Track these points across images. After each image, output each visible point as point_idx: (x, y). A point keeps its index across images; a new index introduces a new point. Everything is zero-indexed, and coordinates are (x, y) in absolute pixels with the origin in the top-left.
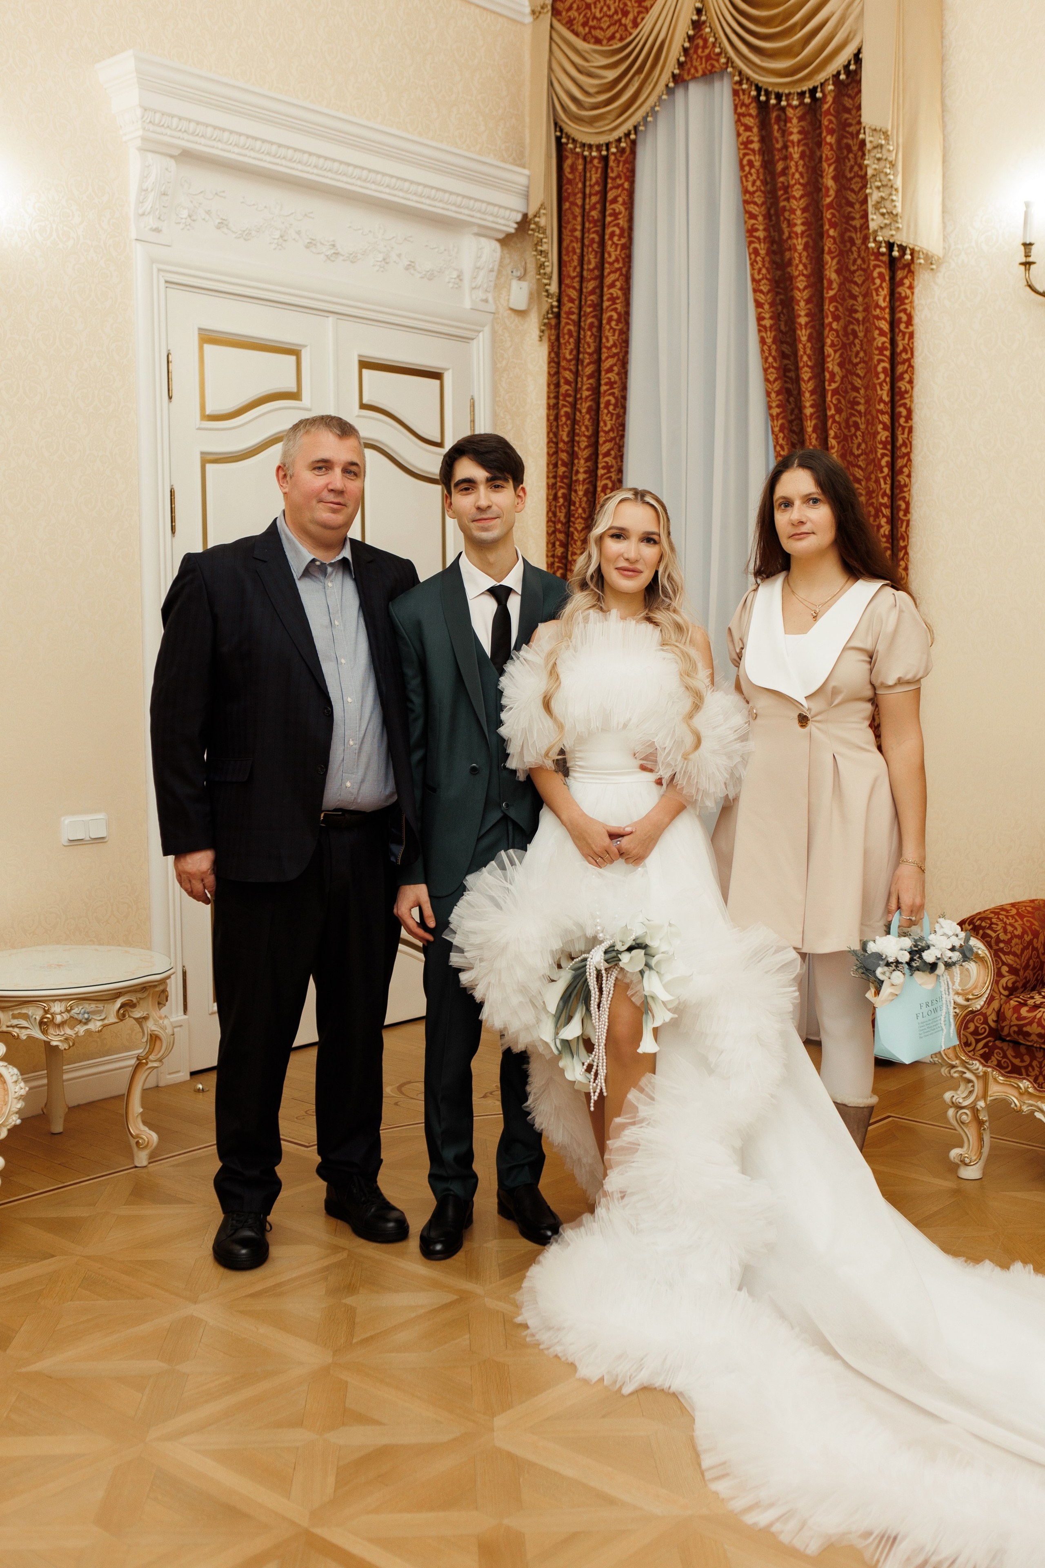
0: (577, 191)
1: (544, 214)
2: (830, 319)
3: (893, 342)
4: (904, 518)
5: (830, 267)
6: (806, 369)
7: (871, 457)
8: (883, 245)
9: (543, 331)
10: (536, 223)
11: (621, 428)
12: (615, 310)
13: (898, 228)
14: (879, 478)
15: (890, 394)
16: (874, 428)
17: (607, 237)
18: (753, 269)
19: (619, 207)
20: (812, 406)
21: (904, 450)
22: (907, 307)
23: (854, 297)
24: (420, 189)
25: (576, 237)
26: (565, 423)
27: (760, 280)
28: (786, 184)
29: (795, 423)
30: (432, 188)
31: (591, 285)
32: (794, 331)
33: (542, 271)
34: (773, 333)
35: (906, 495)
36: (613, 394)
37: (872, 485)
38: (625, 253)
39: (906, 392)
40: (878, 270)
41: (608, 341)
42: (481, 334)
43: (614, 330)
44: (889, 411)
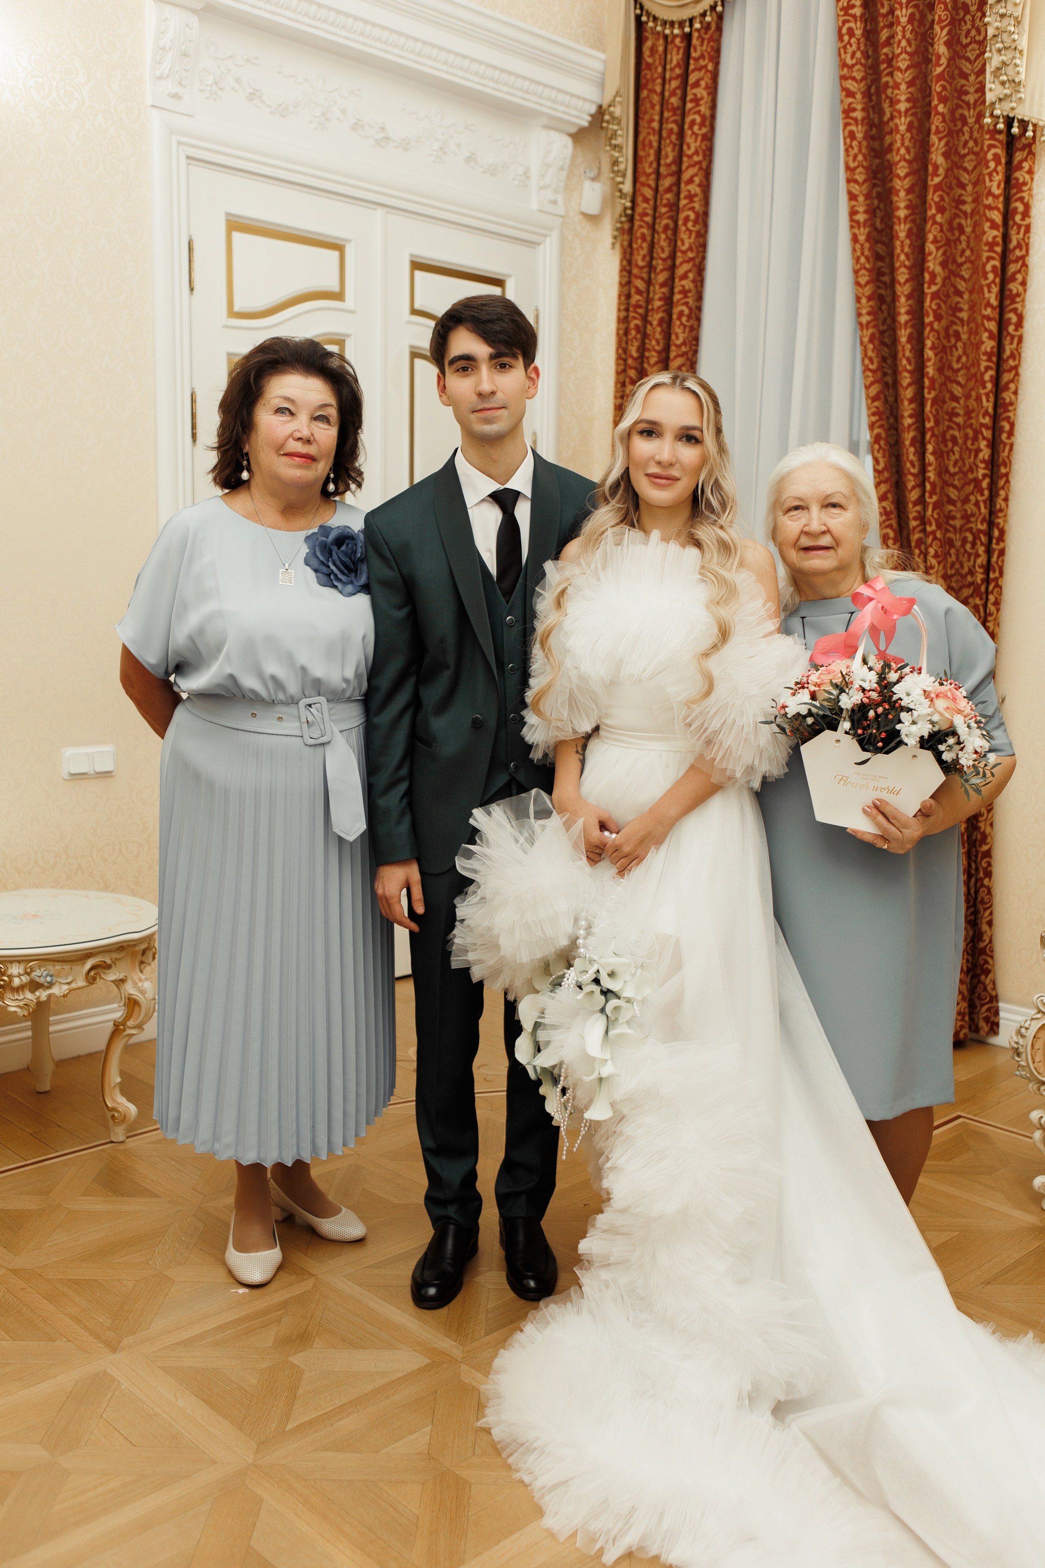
0: (656, 76)
1: (619, 102)
2: (934, 211)
3: (1006, 238)
4: (1007, 441)
5: (937, 150)
6: (903, 270)
7: (973, 371)
8: (1001, 120)
9: (615, 238)
10: (611, 114)
11: (694, 343)
12: (693, 209)
13: (1020, 99)
14: (981, 395)
15: (999, 297)
16: (978, 338)
17: (686, 126)
18: (848, 156)
19: (701, 92)
20: (907, 313)
21: (1011, 363)
22: (1025, 195)
23: (963, 186)
24: (482, 68)
25: (653, 129)
26: (635, 338)
27: (855, 168)
28: (890, 56)
29: (887, 334)
30: (496, 68)
31: (667, 182)
32: (891, 228)
33: (616, 168)
34: (867, 230)
35: (1011, 414)
36: (686, 304)
37: (972, 403)
38: (706, 145)
39: (1018, 295)
40: (993, 151)
41: (683, 243)
42: (548, 240)
43: (691, 232)
44: (997, 317)
